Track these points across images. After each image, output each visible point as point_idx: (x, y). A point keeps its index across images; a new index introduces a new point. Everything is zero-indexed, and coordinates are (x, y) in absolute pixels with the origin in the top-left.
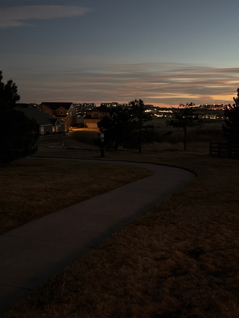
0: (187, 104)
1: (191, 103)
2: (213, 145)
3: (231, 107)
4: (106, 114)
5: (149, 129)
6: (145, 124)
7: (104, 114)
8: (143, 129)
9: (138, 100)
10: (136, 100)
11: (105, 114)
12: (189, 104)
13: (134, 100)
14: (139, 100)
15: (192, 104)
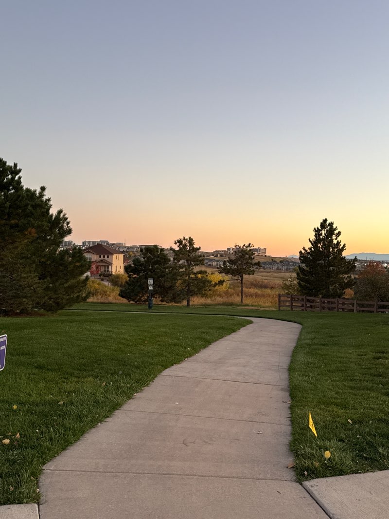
0: (244, 245)
1: (250, 244)
2: (282, 298)
3: (306, 251)
4: (104, 257)
5: (200, 276)
6: (196, 269)
7: (100, 257)
8: (192, 276)
9: (187, 237)
10: (184, 238)
11: (102, 256)
12: (246, 246)
13: (182, 238)
14: (190, 238)
15: (251, 246)
